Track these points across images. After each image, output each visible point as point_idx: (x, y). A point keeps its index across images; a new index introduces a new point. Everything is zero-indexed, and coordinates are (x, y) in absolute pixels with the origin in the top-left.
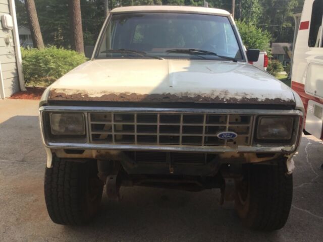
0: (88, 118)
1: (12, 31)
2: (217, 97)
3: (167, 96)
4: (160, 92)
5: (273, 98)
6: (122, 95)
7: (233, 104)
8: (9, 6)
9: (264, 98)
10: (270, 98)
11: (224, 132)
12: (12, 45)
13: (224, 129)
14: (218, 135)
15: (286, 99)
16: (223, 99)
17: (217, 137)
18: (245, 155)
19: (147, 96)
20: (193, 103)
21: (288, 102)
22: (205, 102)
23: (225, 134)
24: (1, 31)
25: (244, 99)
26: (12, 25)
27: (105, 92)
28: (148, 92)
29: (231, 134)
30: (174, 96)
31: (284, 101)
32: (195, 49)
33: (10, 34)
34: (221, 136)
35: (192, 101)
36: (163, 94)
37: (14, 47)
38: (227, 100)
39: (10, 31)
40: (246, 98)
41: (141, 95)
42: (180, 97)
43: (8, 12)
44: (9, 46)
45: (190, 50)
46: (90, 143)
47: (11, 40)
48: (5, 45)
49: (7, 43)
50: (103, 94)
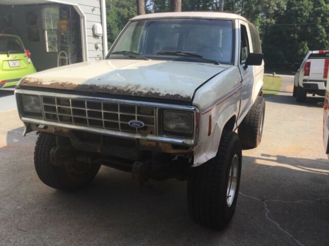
0: (41, 100)
1: (102, 37)
2: (129, 90)
3: (92, 87)
4: (89, 84)
5: (174, 93)
6: (63, 85)
7: (139, 97)
8: (101, 16)
9: (165, 93)
10: (171, 94)
11: (134, 121)
12: (102, 49)
13: (133, 118)
14: (129, 123)
15: (184, 96)
16: (132, 92)
17: (128, 124)
18: (160, 144)
19: (79, 86)
20: (109, 93)
21: (185, 98)
22: (118, 93)
23: (134, 122)
24: (92, 38)
25: (149, 93)
26: (101, 33)
27: (53, 81)
28: (80, 83)
29: (139, 123)
30: (98, 86)
31: (182, 97)
32: (182, 52)
33: (100, 40)
34: (131, 123)
35: (108, 92)
36: (91, 85)
37: (103, 51)
38: (135, 93)
39: (100, 38)
40: (151, 92)
41: (75, 85)
42: (102, 88)
43: (100, 21)
44: (98, 50)
45: (177, 52)
46: (45, 120)
47: (100, 46)
48: (94, 49)
49: (97, 48)
50: (51, 83)
